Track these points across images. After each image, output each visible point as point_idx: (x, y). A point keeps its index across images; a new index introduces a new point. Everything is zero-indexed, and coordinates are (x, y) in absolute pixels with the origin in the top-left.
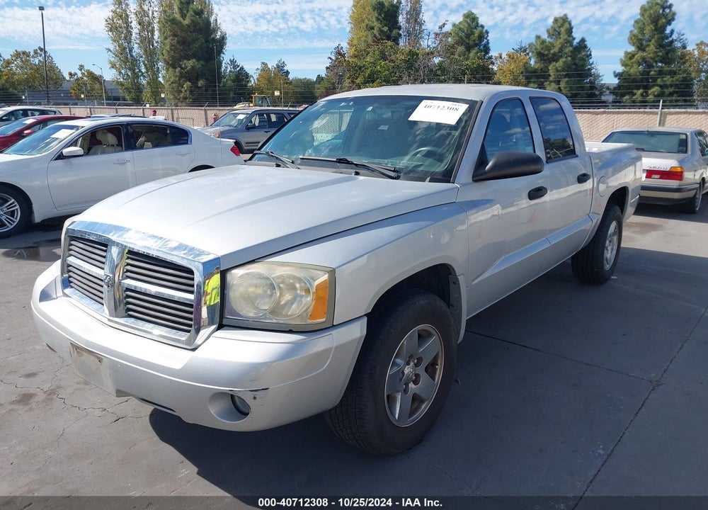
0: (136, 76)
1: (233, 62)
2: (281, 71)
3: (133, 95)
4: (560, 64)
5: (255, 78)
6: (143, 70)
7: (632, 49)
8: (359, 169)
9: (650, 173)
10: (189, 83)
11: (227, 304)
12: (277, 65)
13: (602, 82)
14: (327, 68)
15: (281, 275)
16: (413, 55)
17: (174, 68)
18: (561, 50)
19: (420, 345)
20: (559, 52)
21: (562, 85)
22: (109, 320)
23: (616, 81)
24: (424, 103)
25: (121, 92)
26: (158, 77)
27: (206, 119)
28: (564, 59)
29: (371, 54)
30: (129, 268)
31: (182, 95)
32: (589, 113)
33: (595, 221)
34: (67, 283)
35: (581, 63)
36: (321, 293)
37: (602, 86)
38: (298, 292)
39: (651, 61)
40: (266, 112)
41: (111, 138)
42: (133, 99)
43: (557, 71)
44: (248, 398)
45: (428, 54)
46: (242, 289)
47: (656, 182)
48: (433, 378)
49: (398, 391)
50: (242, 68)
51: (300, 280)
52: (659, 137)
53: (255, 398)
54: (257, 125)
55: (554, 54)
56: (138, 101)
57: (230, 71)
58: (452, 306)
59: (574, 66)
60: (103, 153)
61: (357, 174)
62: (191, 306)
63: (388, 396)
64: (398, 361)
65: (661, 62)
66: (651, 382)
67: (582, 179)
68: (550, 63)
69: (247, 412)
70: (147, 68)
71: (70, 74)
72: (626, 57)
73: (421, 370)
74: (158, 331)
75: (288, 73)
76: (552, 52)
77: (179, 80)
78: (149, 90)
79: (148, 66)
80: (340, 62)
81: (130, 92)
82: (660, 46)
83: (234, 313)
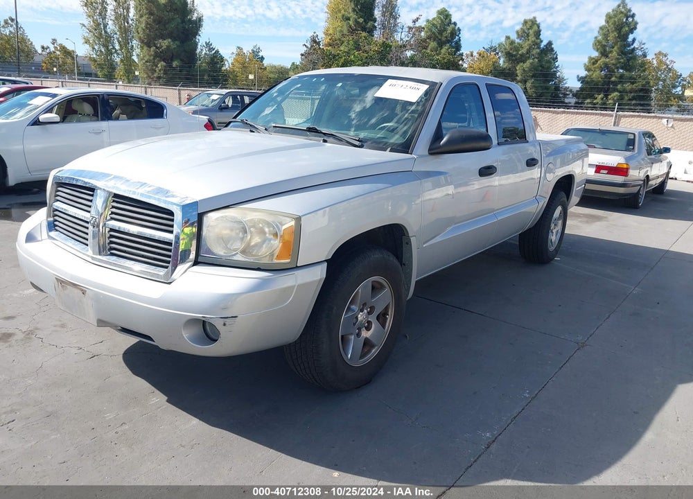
0: (109, 53)
1: (208, 44)
2: (257, 57)
3: (105, 71)
4: (527, 65)
5: (230, 62)
6: (117, 47)
7: (595, 54)
8: (326, 137)
9: (599, 168)
10: (163, 63)
11: (203, 243)
12: (252, 50)
13: (567, 85)
14: (302, 55)
15: (252, 219)
16: (386, 46)
17: (149, 47)
18: (528, 51)
19: (373, 296)
20: (527, 53)
21: (529, 85)
22: (93, 258)
23: (578, 85)
24: (390, 81)
25: (93, 68)
26: (131, 56)
27: (180, 98)
28: (531, 61)
29: (345, 43)
30: (114, 210)
31: (156, 75)
32: (549, 112)
33: (541, 204)
34: (52, 226)
35: (547, 65)
36: (287, 237)
37: (566, 89)
38: (267, 235)
39: (613, 67)
40: (240, 94)
41: (87, 108)
42: (105, 76)
43: (524, 70)
44: (219, 325)
45: (401, 47)
46: (217, 230)
47: (604, 176)
48: (383, 326)
49: (352, 334)
50: (217, 51)
51: (269, 224)
52: (610, 135)
53: (225, 325)
54: (230, 105)
55: (522, 55)
56: (110, 78)
57: (205, 54)
58: (404, 264)
59: (540, 68)
60: (79, 121)
61: (325, 141)
62: (170, 244)
63: (342, 336)
64: (353, 307)
65: (622, 68)
66: (578, 343)
67: (531, 163)
68: (518, 63)
69: (216, 338)
70: (121, 46)
71: (43, 47)
72: (590, 62)
73: (373, 318)
74: (138, 267)
75: (262, 58)
76: (520, 52)
77: (154, 59)
78: (122, 67)
79: (122, 43)
80: (314, 49)
81: (103, 68)
82: (623, 53)
83: (209, 251)
